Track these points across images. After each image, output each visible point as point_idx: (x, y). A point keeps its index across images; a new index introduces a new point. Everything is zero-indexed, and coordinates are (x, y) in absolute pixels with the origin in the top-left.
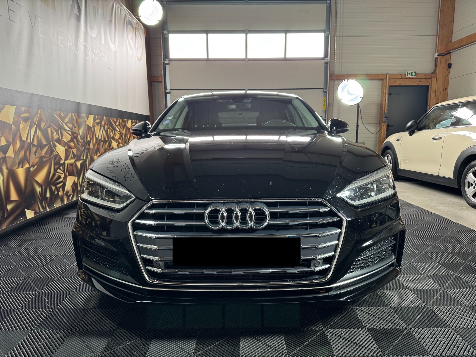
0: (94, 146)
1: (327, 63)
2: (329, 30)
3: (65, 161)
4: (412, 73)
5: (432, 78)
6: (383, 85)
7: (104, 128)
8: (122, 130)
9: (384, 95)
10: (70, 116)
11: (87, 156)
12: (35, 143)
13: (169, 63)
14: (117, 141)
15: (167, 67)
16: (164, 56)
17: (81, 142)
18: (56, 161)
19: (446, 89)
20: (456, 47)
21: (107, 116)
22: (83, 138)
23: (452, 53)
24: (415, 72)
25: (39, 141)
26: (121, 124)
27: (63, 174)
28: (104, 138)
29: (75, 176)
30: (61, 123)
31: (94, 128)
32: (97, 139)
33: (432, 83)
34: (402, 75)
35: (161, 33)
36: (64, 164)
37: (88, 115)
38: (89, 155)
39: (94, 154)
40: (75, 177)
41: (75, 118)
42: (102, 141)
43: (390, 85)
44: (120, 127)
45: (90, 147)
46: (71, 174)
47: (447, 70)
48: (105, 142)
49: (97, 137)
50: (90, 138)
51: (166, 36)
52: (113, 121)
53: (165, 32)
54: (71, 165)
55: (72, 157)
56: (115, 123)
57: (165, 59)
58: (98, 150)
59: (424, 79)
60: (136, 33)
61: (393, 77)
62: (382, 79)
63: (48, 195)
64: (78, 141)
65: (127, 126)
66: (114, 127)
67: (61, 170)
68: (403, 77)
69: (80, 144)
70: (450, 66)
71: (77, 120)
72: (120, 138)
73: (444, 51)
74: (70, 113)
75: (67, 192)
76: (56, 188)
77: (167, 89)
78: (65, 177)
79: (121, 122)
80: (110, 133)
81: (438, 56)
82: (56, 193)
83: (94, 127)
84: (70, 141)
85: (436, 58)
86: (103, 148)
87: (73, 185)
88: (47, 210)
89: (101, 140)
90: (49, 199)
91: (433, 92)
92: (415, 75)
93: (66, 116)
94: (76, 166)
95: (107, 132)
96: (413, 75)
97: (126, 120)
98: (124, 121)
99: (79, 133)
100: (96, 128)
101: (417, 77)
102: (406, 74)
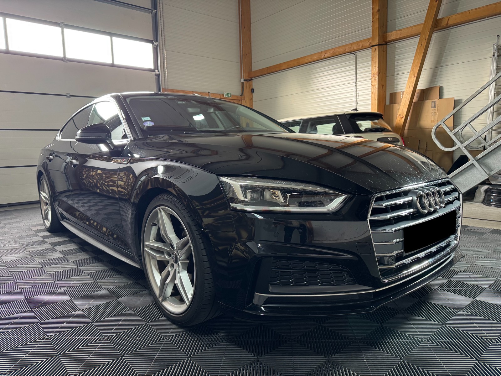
1: (158, 76)
2: (157, 41)
4: (228, 94)
5: (241, 100)
20: (258, 75)
23: (253, 81)
24: (230, 94)
34: (221, 95)
47: (251, 94)
59: (236, 101)
61: (214, 96)
70: (253, 91)
73: (248, 77)
81: (244, 81)
85: (243, 83)
92: (230, 96)
96: (229, 96)
101: (232, 98)
102: (223, 95)
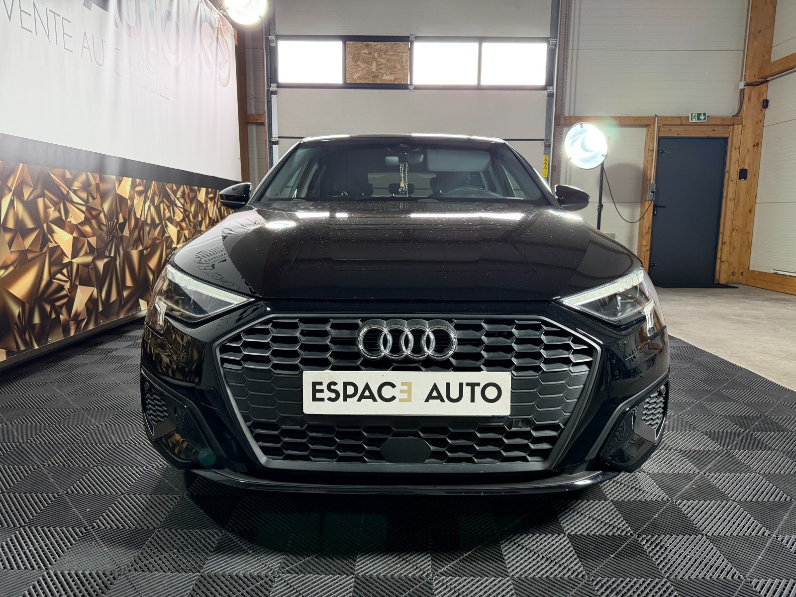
0: (131, 232)
1: (550, 96)
2: (557, 38)
3: (71, 259)
4: (699, 115)
5: (733, 125)
6: (649, 136)
7: (152, 201)
8: (189, 205)
9: (651, 152)
10: (83, 177)
11: (117, 251)
12: (11, 224)
13: (276, 91)
14: (178, 224)
15: (274, 97)
16: (269, 80)
17: (105, 226)
18: (52, 259)
19: (757, 145)
20: (777, 70)
21: (157, 180)
22: (109, 217)
23: (770, 83)
24: (704, 114)
25: (19, 222)
26: (186, 196)
27: (69, 282)
28: (153, 220)
29: (93, 286)
30: (66, 190)
31: (133, 202)
32: (137, 220)
33: (735, 134)
34: (682, 118)
35: (264, 38)
36: (70, 264)
37: (121, 178)
38: (121, 248)
39: (132, 247)
40: (93, 288)
41: (93, 182)
42: (147, 224)
43: (660, 136)
44: (185, 200)
45: (123, 234)
46: (86, 283)
47: (760, 111)
48: (154, 225)
49: (138, 216)
50: (124, 218)
51: (272, 44)
52: (172, 189)
53: (272, 37)
54: (86, 265)
55: (88, 251)
56: (175, 193)
57: (271, 83)
58: (139, 240)
59: (720, 127)
60: (218, 37)
61: (665, 122)
62: (646, 126)
63: (37, 320)
64: (99, 223)
65: (199, 198)
66: (173, 200)
67: (64, 275)
68: (684, 123)
69: (104, 228)
70: (766, 104)
71: (97, 185)
72: (183, 220)
73: (756, 78)
74: (85, 173)
75: (77, 315)
76: (53, 307)
77: (273, 136)
78: (73, 288)
79: (187, 192)
80: (164, 210)
81: (745, 86)
82: (54, 316)
83: (132, 198)
84: (82, 224)
85: (742, 91)
86: (150, 237)
87: (89, 302)
88: (34, 347)
89: (145, 222)
90: (37, 327)
91: (736, 149)
92: (704, 119)
93: (75, 178)
94: (96, 268)
95: (157, 209)
96: (701, 120)
97: (196, 188)
98: (192, 190)
99: (103, 209)
100: (136, 201)
101: (708, 123)
102: (689, 117)
